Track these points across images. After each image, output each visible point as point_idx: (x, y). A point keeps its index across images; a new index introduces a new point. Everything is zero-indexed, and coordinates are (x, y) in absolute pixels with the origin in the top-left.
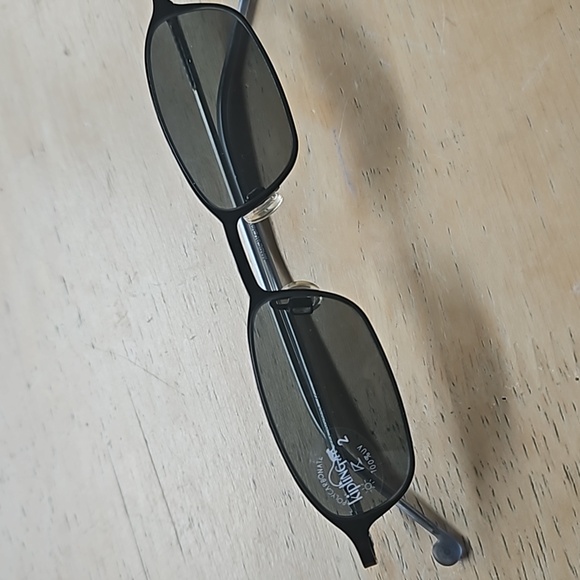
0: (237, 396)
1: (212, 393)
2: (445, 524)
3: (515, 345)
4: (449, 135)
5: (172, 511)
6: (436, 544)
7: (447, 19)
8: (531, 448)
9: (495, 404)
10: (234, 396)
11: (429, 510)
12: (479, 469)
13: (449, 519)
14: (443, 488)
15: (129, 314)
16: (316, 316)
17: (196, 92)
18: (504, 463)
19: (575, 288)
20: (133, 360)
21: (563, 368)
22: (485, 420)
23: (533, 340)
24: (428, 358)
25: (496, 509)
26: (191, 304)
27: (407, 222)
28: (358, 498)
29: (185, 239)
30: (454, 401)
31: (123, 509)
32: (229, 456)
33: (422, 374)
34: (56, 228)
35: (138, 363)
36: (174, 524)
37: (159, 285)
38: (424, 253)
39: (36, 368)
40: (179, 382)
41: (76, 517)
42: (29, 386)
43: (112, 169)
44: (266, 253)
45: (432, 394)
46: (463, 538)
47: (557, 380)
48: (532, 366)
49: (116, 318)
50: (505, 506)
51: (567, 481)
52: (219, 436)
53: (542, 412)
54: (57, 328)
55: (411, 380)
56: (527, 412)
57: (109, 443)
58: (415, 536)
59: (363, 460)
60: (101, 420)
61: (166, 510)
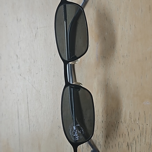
0: (54, 100)
1: (48, 97)
2: (95, 146)
3: (125, 111)
4: (126, 55)
5: (30, 121)
6: (92, 150)
7: (134, 25)
8: (121, 136)
9: (116, 123)
10: (53, 99)
11: (93, 142)
12: (107, 136)
13: (97, 145)
14: (97, 138)
15: (32, 70)
16: (80, 92)
17: (65, 22)
18: (114, 137)
19: (144, 103)
20: (30, 82)
21: (135, 120)
22: (112, 126)
23: (130, 111)
24: (103, 107)
25: (108, 147)
26: (48, 73)
27: (108, 73)
28: (77, 139)
29: (51, 57)
30: (106, 119)
31: (17, 117)
32: (48, 113)
33: (101, 110)
34: (18, 42)
35: (31, 83)
36: (29, 124)
37: (42, 66)
38: (110, 81)
39: (4, 75)
40: (40, 91)
41: (5, 115)
42: (1, 79)
43: (37, 32)
44: (71, 68)
45: (102, 116)
46: (99, 151)
47: (133, 122)
48: (128, 117)
49: (28, 70)
50: (111, 147)
51: (127, 146)
52: (46, 107)
53: (126, 129)
54: (12, 67)
55: (98, 111)
56: (123, 127)
57: (18, 100)
58: (87, 147)
59: (81, 131)
60: (18, 94)
61: (28, 121)
